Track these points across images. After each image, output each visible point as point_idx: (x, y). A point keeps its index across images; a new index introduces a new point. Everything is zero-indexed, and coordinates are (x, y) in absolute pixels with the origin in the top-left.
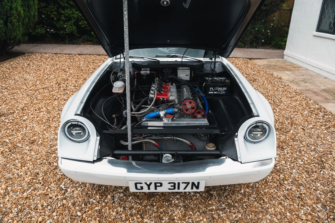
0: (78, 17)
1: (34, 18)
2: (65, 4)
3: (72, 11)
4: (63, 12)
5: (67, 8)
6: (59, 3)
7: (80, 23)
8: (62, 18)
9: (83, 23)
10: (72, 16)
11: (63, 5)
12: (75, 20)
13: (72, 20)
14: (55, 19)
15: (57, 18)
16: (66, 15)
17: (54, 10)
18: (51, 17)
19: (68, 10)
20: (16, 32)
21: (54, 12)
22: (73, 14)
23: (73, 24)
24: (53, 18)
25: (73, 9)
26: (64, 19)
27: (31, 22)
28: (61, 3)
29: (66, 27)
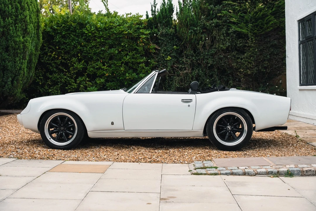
0: (65, 81)
1: (31, 79)
2: (54, 68)
3: (60, 75)
4: (50, 76)
5: (55, 72)
6: (49, 68)
7: (67, 88)
8: (48, 83)
9: (69, 87)
10: (59, 80)
11: (52, 70)
12: (61, 84)
13: (58, 85)
14: (40, 84)
15: (43, 82)
16: (53, 79)
17: (41, 75)
18: (36, 82)
19: (56, 75)
20: (17, 90)
21: (41, 77)
22: (61, 78)
23: (58, 89)
24: (38, 82)
25: (62, 73)
26: (50, 83)
27: (28, 83)
28: (51, 68)
29: (50, 91)
